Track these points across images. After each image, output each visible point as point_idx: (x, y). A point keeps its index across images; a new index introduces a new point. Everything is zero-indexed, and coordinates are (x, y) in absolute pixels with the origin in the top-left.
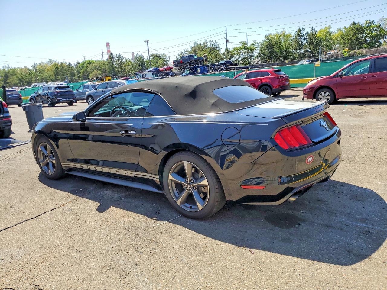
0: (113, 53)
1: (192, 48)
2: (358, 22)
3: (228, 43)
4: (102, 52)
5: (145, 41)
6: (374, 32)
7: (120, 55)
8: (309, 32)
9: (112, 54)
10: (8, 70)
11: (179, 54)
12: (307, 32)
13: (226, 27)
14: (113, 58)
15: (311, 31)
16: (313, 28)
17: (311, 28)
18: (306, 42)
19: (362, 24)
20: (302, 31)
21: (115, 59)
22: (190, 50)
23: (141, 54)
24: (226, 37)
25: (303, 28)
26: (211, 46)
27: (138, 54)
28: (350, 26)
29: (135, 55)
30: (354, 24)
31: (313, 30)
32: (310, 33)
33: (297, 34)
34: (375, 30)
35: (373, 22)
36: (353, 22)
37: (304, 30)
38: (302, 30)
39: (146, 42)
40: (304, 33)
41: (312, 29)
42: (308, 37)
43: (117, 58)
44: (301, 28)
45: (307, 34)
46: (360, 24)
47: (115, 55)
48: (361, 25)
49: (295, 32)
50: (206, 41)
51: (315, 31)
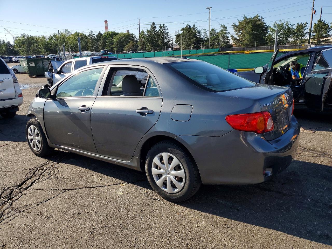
1: (240, 22)
4: (139, 22)
7: (164, 25)
9: (154, 23)
10: (27, 37)
14: (155, 28)
21: (157, 29)
22: (237, 24)
24: (314, 6)
27: (188, 24)
50: (258, 15)
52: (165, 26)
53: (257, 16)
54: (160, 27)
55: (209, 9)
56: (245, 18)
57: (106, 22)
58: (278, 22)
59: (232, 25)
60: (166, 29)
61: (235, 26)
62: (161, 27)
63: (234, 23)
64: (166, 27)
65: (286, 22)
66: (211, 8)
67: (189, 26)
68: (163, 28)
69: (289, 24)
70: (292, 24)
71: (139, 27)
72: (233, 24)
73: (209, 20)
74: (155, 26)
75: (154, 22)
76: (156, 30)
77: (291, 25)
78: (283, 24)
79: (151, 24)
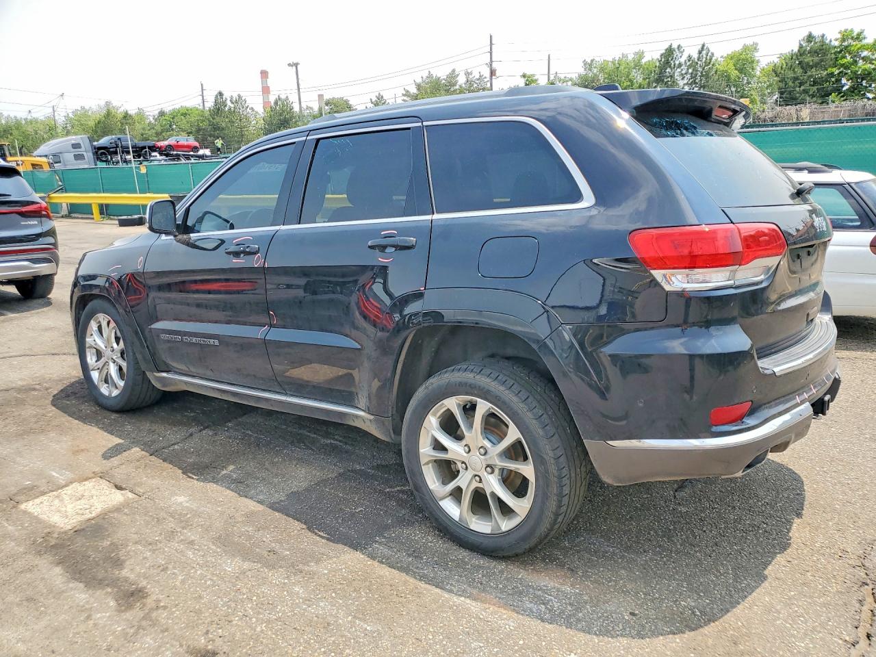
0: (223, 93)
1: (419, 87)
2: (821, 34)
3: (493, 77)
4: (203, 89)
5: (289, 65)
6: (861, 63)
7: (239, 96)
8: (695, 56)
9: (221, 94)
11: (374, 99)
12: (690, 58)
13: (491, 37)
14: (224, 103)
15: (700, 52)
16: (703, 46)
17: (700, 47)
18: (687, 84)
19: (831, 41)
20: (676, 53)
21: (228, 106)
22: (413, 90)
23: (287, 97)
25: (679, 47)
26: (468, 85)
27: (279, 96)
28: (800, 44)
29: (272, 99)
30: (810, 38)
31: (704, 52)
32: (696, 60)
33: (663, 60)
34: (864, 59)
35: (859, 37)
36: (807, 34)
37: (682, 50)
38: (677, 50)
39: (294, 68)
40: (682, 60)
41: (703, 48)
42: (690, 71)
43: (232, 106)
44: (675, 46)
45: (689, 61)
46: (827, 39)
47: (227, 95)
48: (827, 42)
49: (659, 55)
50: (454, 71)
51: (710, 54)
52: (243, 99)
53: (453, 75)
54: (231, 101)
55: (296, 65)
56: (430, 76)
57: (264, 74)
59: (403, 95)
61: (407, 94)
63: (407, 88)
71: (203, 101)
72: (404, 93)
74: (224, 99)
75: (222, 90)
79: (216, 93)
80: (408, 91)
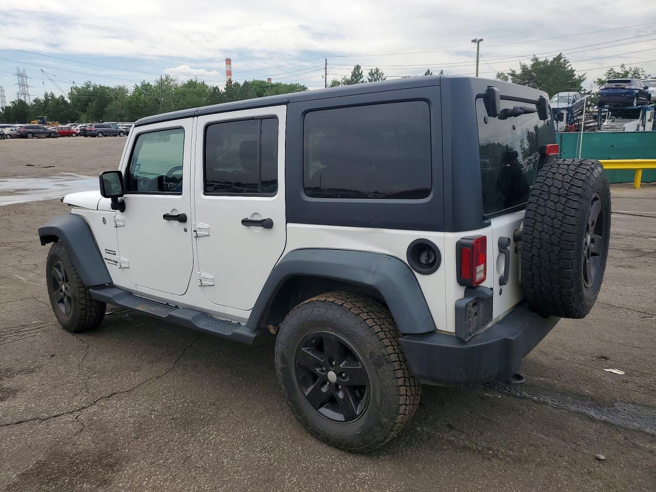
1: (524, 68)
4: (326, 64)
5: (473, 41)
7: (377, 70)
9: (358, 68)
10: (94, 88)
14: (361, 75)
21: (363, 78)
27: (428, 70)
39: (477, 44)
50: (560, 54)
52: (380, 72)
53: (559, 57)
54: (371, 74)
55: (477, 42)
56: (535, 60)
57: (228, 61)
58: (618, 70)
60: (384, 78)
62: (373, 75)
64: (383, 74)
65: (632, 70)
66: (482, 40)
67: (430, 73)
68: (376, 76)
69: (640, 73)
70: (647, 73)
71: (326, 74)
73: (475, 63)
74: (360, 72)
75: (359, 65)
76: (361, 80)
77: (645, 76)
78: (627, 73)
79: (353, 68)
80: (514, 72)
